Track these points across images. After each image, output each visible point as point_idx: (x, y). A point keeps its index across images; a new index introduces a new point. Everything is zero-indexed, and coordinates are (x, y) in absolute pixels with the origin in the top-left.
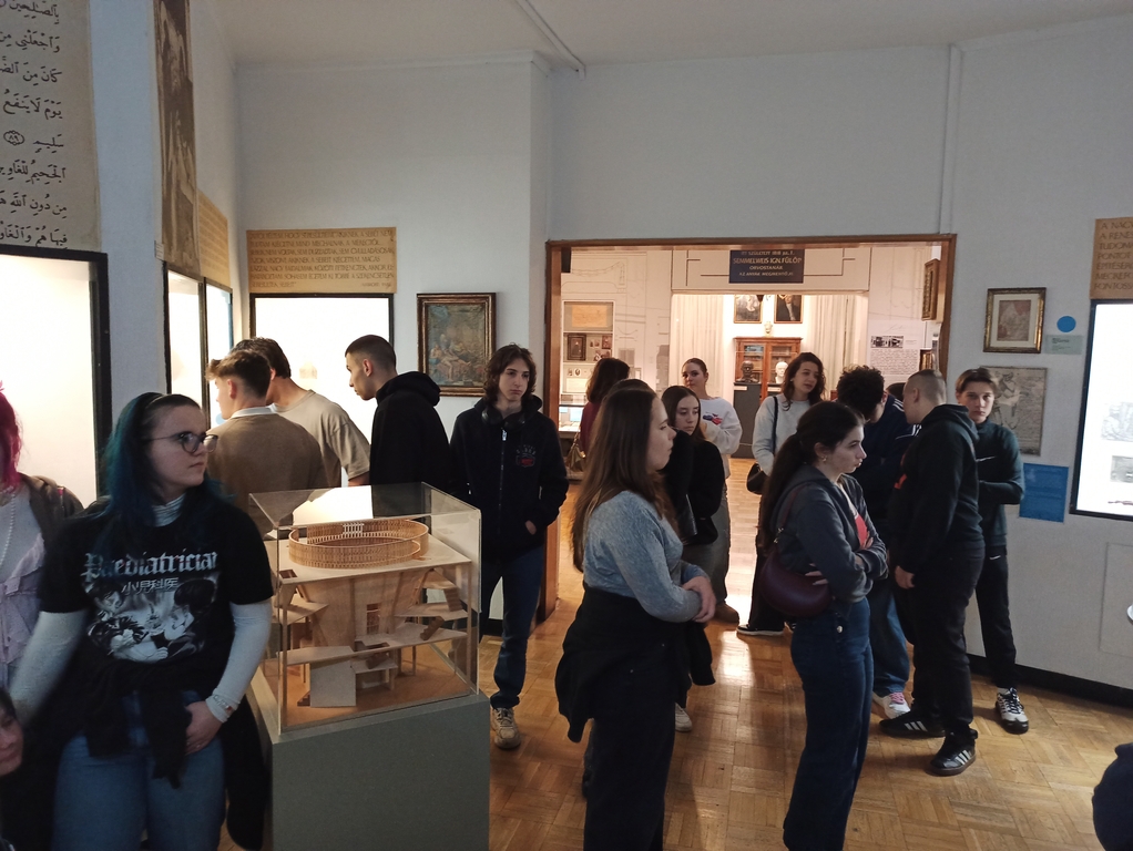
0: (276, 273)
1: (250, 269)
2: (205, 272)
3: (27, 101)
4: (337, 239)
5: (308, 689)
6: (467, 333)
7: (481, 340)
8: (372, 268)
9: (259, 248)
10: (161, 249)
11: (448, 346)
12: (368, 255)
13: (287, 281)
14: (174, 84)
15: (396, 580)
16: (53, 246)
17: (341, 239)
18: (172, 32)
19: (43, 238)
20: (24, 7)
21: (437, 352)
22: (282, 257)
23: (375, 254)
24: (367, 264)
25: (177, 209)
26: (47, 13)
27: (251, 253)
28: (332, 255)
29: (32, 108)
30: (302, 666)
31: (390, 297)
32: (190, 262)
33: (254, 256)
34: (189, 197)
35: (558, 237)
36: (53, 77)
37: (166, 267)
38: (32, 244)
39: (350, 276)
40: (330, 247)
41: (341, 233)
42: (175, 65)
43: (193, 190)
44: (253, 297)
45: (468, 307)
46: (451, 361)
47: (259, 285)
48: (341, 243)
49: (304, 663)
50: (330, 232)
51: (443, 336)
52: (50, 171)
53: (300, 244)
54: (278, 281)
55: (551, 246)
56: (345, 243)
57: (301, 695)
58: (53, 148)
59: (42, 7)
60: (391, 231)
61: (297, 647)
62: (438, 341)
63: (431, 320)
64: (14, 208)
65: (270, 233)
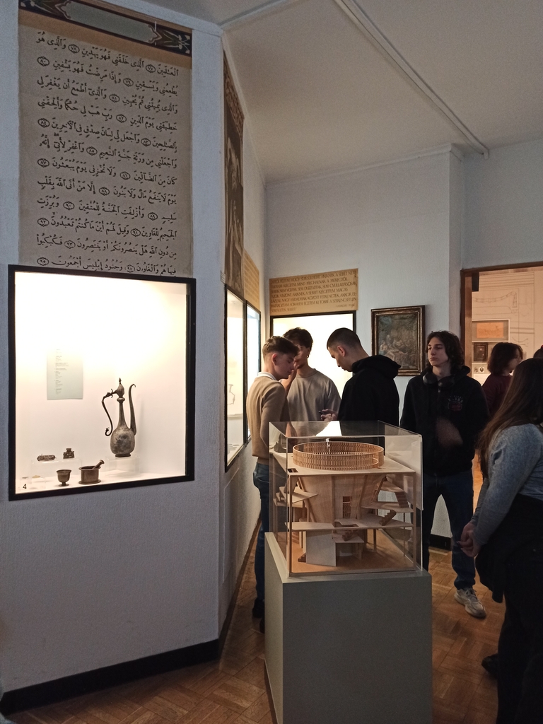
0: (285, 303)
1: (271, 302)
2: (246, 297)
3: (160, 195)
4: (321, 279)
5: (304, 551)
6: (405, 333)
7: (415, 338)
8: (342, 295)
9: (276, 289)
10: (224, 276)
11: (391, 342)
12: (341, 287)
13: (291, 307)
14: (233, 185)
15: (362, 481)
16: (169, 275)
17: (324, 279)
18: (233, 156)
19: (164, 271)
20: (160, 145)
21: (385, 347)
22: (289, 293)
23: (345, 287)
24: (340, 293)
25: (233, 256)
26: (171, 147)
27: (271, 292)
28: (318, 289)
29: (162, 199)
30: (300, 532)
31: (354, 313)
32: (239, 289)
33: (273, 294)
34: (240, 252)
35: (469, 266)
36: (173, 182)
37: (227, 287)
38: (159, 274)
39: (329, 301)
40: (317, 284)
41: (324, 275)
42: (234, 175)
43: (242, 249)
44: (272, 318)
45: (405, 316)
46: (393, 353)
47: (275, 311)
48: (324, 282)
49: (302, 531)
50: (317, 276)
51: (388, 336)
52: (169, 234)
53: (299, 284)
54: (287, 308)
55: (464, 273)
56: (326, 281)
57: (300, 556)
58: (171, 221)
59: (169, 144)
60: (355, 271)
61: (297, 521)
62: (385, 339)
63: (381, 327)
64: (151, 255)
65: (283, 280)
